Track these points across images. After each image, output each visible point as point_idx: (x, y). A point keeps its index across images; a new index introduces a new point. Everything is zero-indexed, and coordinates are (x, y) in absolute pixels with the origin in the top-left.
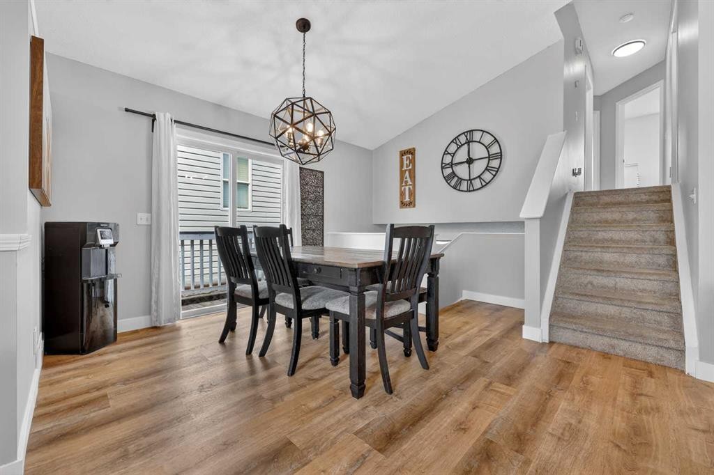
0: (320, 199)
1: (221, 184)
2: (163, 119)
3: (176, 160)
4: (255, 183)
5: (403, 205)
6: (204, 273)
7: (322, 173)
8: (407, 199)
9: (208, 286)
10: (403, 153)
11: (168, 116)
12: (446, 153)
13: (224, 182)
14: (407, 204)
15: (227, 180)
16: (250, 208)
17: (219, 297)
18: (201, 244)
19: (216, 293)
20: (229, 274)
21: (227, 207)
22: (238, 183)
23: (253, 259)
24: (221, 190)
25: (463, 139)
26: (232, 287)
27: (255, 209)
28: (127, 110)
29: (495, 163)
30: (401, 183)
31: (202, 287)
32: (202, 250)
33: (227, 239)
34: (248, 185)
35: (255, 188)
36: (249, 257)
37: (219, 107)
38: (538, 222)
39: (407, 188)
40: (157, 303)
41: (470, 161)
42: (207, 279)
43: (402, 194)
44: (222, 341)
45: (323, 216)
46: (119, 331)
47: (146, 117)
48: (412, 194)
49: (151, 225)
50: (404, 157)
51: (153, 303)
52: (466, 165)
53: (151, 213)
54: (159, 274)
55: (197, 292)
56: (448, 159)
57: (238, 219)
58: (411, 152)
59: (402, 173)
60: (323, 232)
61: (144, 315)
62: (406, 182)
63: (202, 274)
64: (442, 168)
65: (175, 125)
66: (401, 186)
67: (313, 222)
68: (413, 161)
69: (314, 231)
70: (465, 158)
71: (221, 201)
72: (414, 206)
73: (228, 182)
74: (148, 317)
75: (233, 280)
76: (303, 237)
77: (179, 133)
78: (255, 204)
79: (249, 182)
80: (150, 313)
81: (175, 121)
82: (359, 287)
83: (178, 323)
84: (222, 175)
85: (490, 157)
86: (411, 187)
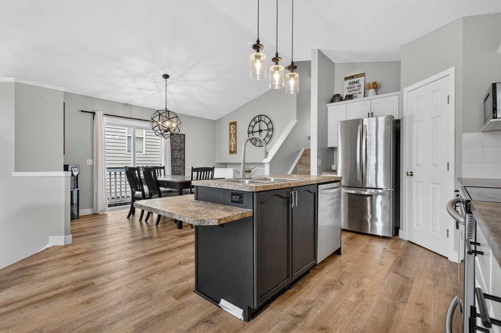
0: (182, 150)
1: (126, 138)
2: (99, 115)
3: (104, 133)
4: (147, 137)
5: (231, 152)
6: (117, 191)
7: (184, 135)
8: (233, 150)
9: (119, 198)
10: (231, 124)
11: (101, 112)
12: (250, 125)
13: (128, 137)
14: (233, 152)
15: (130, 136)
16: (144, 153)
17: (126, 204)
18: (115, 174)
19: (124, 202)
20: (132, 187)
21: (130, 152)
22: (137, 137)
23: (143, 181)
24: (126, 141)
25: (257, 119)
26: (133, 193)
27: (147, 153)
28: (82, 111)
29: (270, 133)
30: (230, 140)
31: (115, 198)
32: (116, 178)
33: (130, 173)
34: (143, 138)
35: (147, 140)
36: (141, 179)
37: (126, 105)
38: (269, 164)
39: (232, 143)
40: (96, 202)
41: (260, 131)
42: (118, 195)
43: (230, 146)
44: (128, 217)
45: (184, 159)
46: (80, 215)
47: (90, 114)
48: (235, 146)
49: (93, 165)
50: (231, 126)
51: (94, 202)
52: (258, 133)
53: (93, 159)
54: (97, 189)
55: (113, 201)
56: (251, 129)
57: (137, 162)
58: (234, 123)
59: (230, 135)
60: (184, 167)
61: (90, 208)
62: (232, 140)
63: (116, 192)
64: (249, 133)
65: (104, 116)
66: (230, 142)
67: (179, 162)
68: (235, 129)
69: (179, 167)
70: (258, 130)
71: (126, 148)
72: (236, 153)
73: (130, 137)
74: (92, 209)
75: (133, 190)
76: (173, 170)
77: (106, 120)
78: (147, 150)
79: (144, 136)
80: (93, 207)
81: (105, 114)
82: (180, 189)
83: (105, 213)
84: (127, 133)
85: (268, 130)
86: (234, 143)
